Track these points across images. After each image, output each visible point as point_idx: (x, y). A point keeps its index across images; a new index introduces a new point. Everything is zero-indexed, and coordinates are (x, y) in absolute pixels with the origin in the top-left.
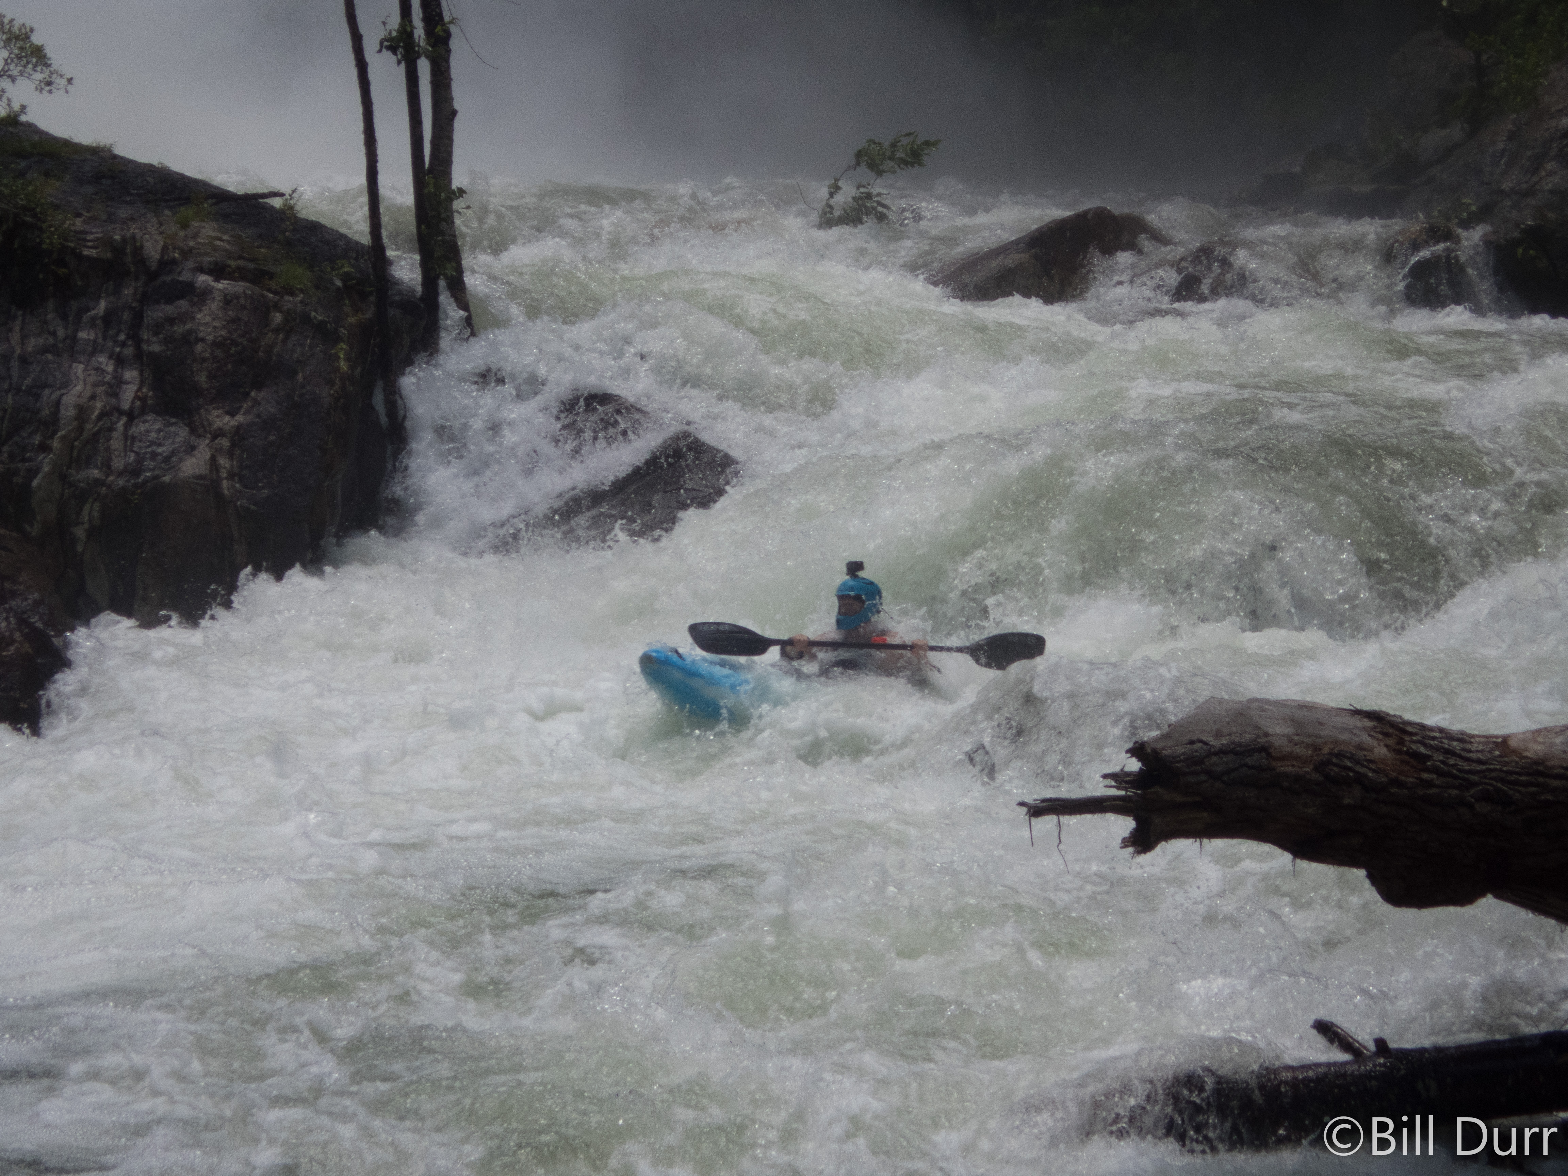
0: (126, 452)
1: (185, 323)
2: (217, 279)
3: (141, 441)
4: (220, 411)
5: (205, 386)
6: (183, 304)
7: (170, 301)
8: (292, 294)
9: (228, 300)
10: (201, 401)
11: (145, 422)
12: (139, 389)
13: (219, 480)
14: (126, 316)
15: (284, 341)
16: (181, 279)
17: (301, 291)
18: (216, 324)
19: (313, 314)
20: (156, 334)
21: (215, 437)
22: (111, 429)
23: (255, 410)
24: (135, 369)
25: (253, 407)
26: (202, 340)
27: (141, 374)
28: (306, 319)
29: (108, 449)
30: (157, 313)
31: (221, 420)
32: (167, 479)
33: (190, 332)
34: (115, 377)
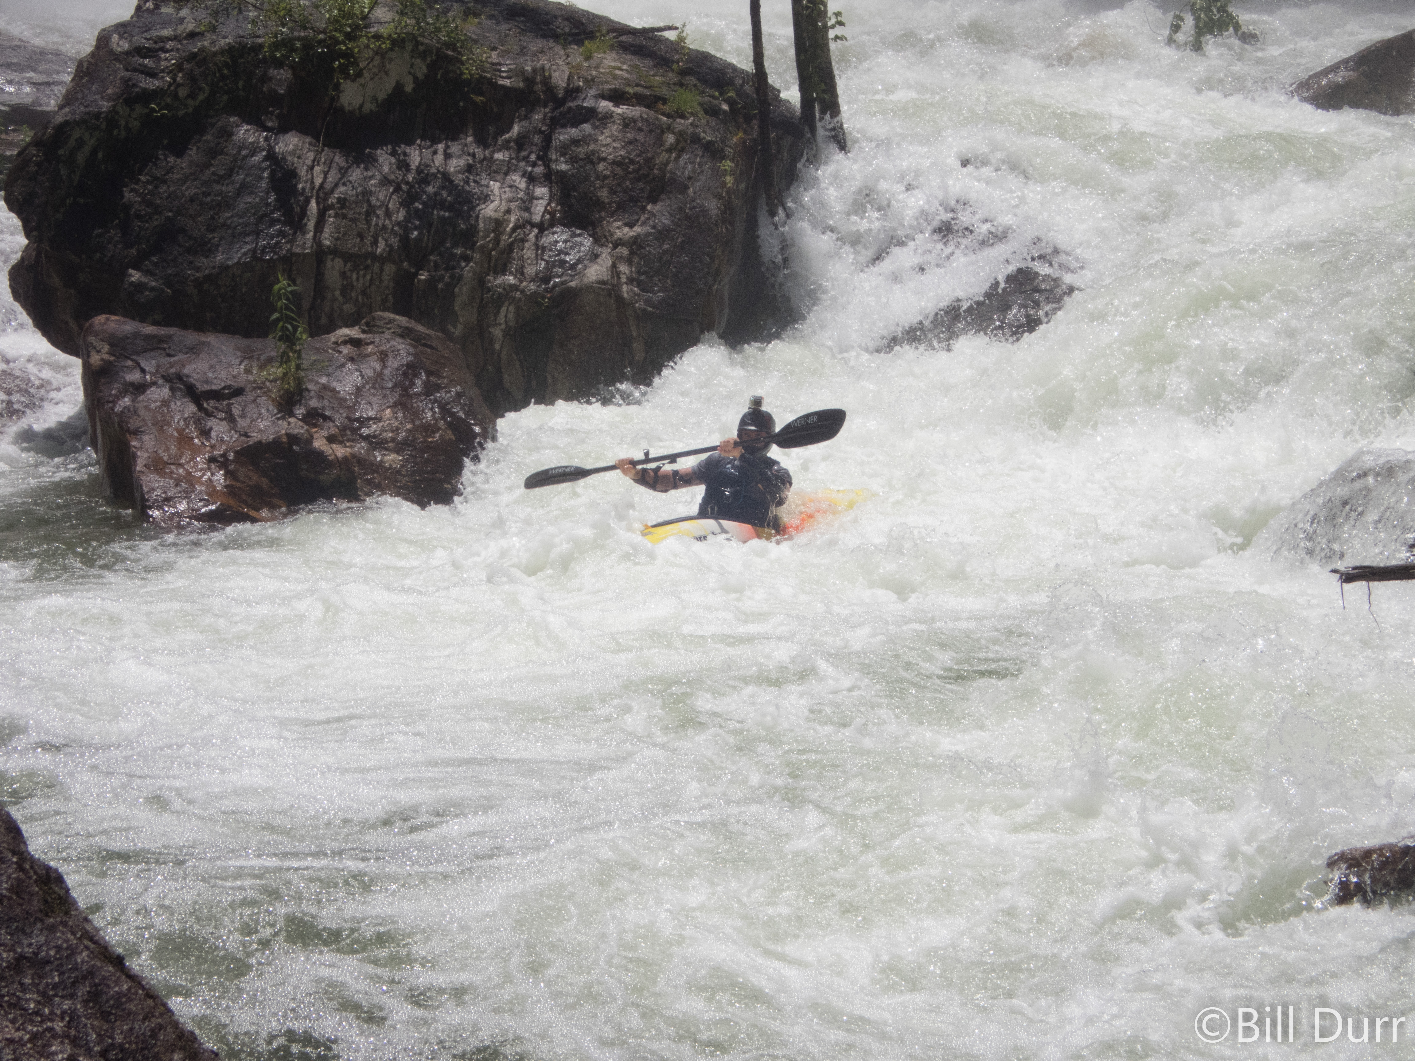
0: (537, 260)
1: (588, 145)
2: (617, 105)
3: (551, 250)
4: (619, 223)
5: (606, 200)
6: (587, 127)
7: (575, 124)
8: (683, 117)
9: (627, 123)
10: (603, 214)
11: (553, 233)
12: (548, 204)
13: (619, 285)
14: (537, 139)
15: (677, 159)
16: (585, 105)
17: (692, 114)
18: (615, 145)
19: (702, 135)
20: (563, 155)
21: (615, 247)
22: (523, 241)
23: (651, 222)
24: (545, 186)
25: (648, 219)
26: (604, 159)
27: (551, 191)
28: (696, 139)
29: (521, 258)
30: (565, 135)
31: (622, 232)
32: (573, 284)
33: (593, 152)
34: (528, 194)
